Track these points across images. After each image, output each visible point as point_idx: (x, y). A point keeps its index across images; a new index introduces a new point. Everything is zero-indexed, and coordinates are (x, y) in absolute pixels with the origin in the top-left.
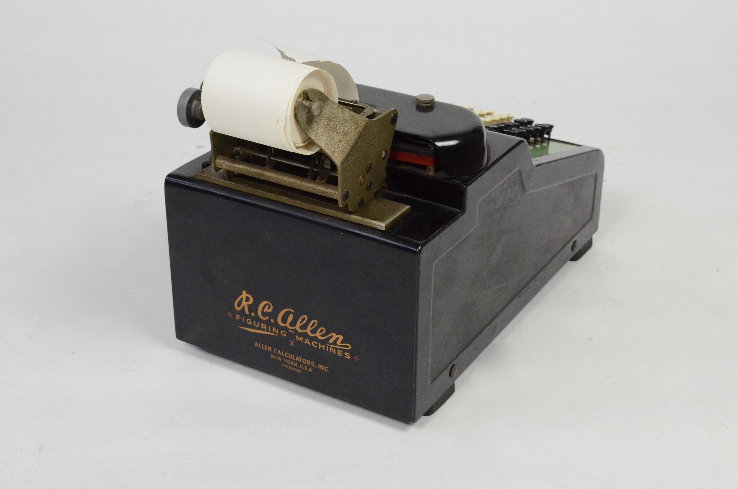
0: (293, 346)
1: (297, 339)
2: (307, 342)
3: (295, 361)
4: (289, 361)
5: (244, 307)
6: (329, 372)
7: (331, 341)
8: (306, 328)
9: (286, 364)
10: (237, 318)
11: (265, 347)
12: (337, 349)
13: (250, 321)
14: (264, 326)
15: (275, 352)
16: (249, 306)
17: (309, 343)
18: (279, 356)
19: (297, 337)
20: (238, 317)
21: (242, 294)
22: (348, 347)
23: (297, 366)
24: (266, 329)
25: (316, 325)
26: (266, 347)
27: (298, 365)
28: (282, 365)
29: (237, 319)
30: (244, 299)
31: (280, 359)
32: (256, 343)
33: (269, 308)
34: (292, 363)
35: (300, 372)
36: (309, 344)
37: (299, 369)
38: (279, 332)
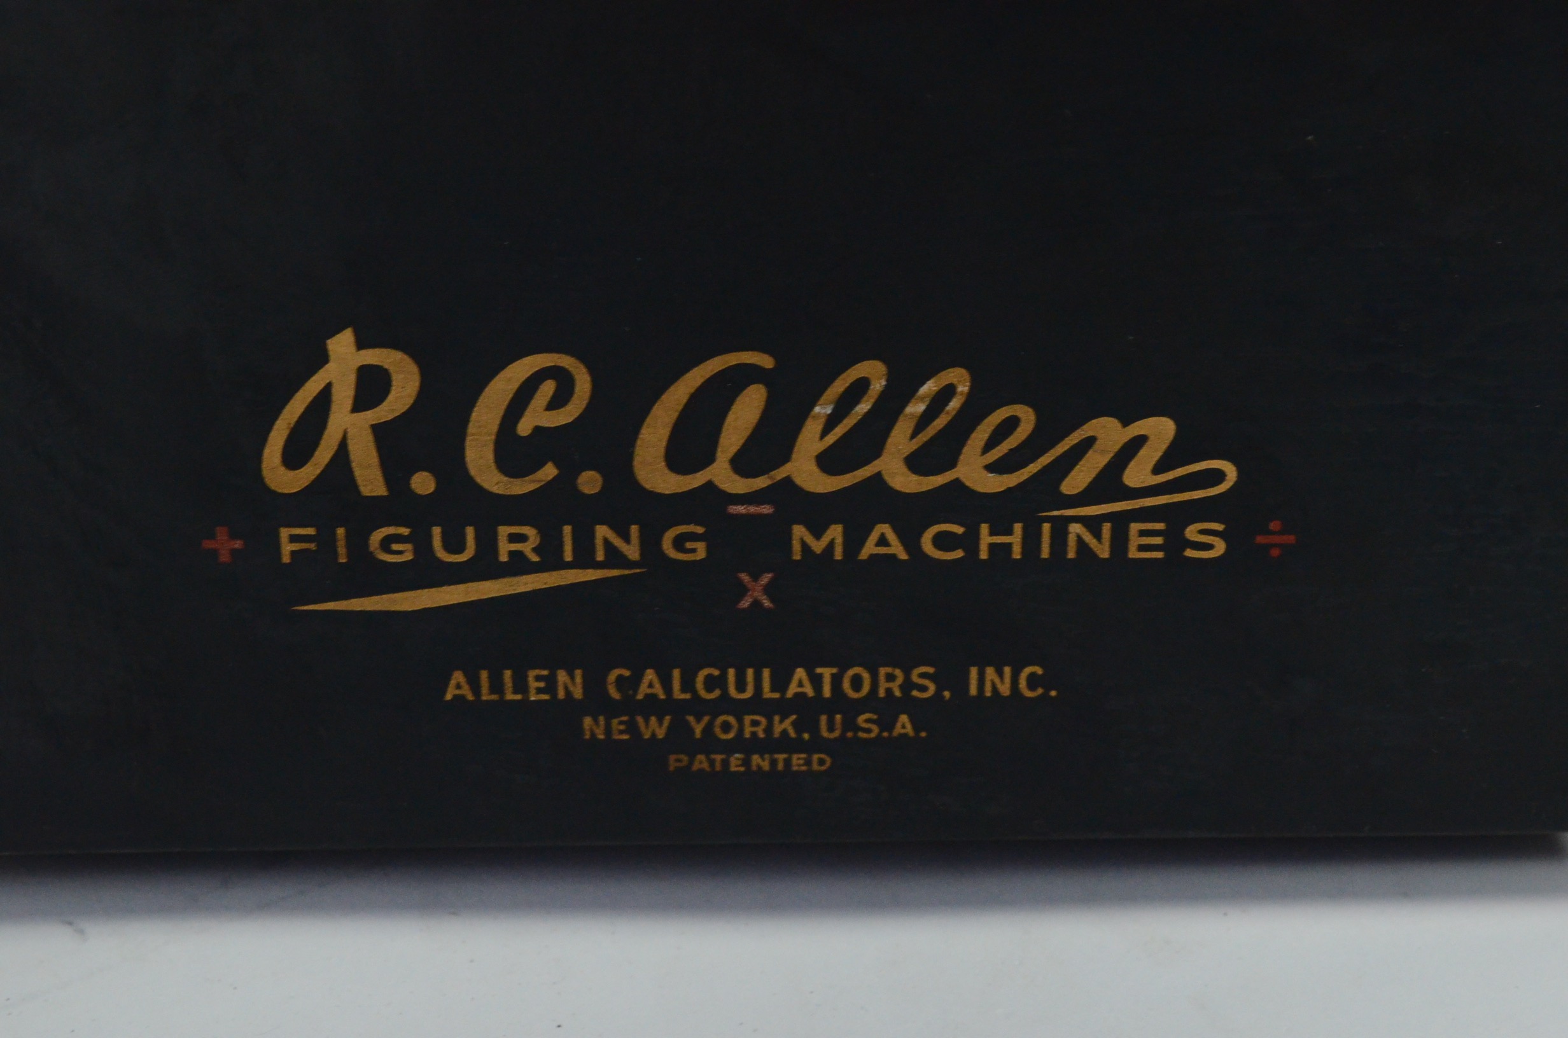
0: (767, 603)
1: (797, 547)
2: (883, 541)
3: (782, 708)
4: (731, 719)
5: (343, 449)
6: (1053, 693)
7: (1076, 481)
8: (876, 450)
9: (709, 743)
10: (287, 549)
11: (533, 684)
12: (1121, 521)
13: (398, 539)
14: (514, 538)
15: (614, 694)
16: (380, 431)
17: (897, 549)
18: (652, 707)
19: (799, 531)
20: (294, 539)
21: (323, 359)
22: (1217, 476)
23: (792, 733)
24: (535, 558)
25: (954, 404)
26: (538, 678)
27: (806, 722)
28: (675, 761)
29: (286, 559)
30: (343, 395)
31: (656, 728)
32: (458, 677)
33: (557, 402)
34: (753, 726)
35: (820, 762)
36: (893, 557)
37: (817, 745)
38: (651, 544)
